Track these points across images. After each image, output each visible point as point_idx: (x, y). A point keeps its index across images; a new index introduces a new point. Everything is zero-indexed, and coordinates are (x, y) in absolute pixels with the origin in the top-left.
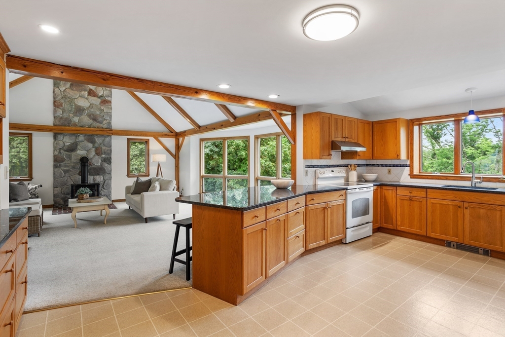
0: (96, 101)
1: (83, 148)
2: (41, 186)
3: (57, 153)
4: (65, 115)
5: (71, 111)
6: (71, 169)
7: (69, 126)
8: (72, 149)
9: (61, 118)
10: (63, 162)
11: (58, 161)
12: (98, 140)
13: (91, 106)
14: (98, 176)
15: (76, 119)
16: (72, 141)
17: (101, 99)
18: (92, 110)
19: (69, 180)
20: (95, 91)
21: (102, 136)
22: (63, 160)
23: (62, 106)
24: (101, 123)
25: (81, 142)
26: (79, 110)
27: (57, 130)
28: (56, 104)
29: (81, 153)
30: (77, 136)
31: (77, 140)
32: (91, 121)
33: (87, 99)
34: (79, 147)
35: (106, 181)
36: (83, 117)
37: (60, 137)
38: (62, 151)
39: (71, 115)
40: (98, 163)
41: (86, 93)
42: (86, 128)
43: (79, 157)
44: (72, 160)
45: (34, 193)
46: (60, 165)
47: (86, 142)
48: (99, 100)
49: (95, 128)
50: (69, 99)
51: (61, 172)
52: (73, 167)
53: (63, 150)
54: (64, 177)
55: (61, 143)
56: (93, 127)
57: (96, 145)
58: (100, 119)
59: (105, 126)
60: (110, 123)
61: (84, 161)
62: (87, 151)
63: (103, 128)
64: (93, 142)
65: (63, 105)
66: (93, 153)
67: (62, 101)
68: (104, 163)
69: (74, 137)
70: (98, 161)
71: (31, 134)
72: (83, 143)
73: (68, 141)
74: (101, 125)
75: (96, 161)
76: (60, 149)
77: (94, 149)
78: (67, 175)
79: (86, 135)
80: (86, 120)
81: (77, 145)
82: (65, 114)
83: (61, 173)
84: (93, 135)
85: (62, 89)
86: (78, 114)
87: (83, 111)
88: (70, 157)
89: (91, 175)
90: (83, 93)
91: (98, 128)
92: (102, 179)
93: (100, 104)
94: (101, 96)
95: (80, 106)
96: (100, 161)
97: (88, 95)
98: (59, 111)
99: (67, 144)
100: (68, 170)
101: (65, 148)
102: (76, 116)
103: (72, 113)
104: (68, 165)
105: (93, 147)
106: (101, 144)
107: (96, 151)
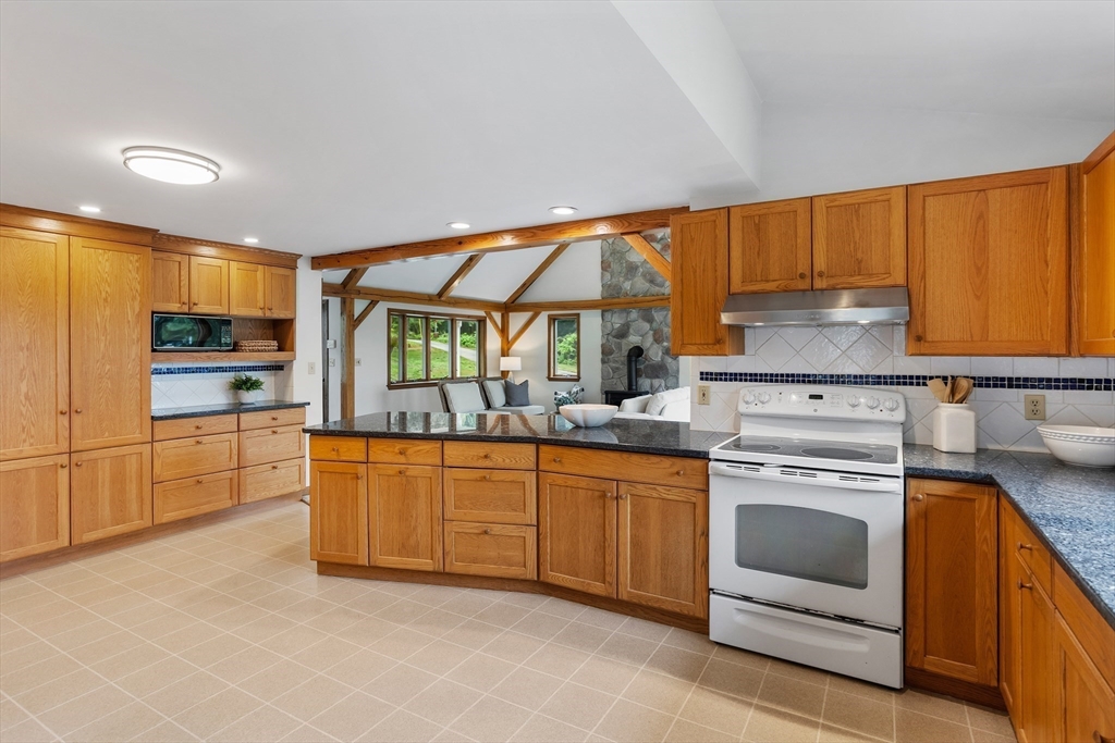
1: (637, 333)
2: (583, 390)
3: (605, 341)
5: (620, 273)
6: (621, 367)
7: (618, 297)
8: (622, 334)
9: (610, 286)
11: (606, 352)
12: (658, 316)
14: (657, 380)
15: (627, 285)
16: (622, 322)
18: (648, 266)
19: (619, 383)
21: (663, 308)
22: (611, 353)
23: (610, 267)
24: (662, 286)
25: (634, 321)
26: (632, 269)
27: (605, 305)
28: (605, 266)
29: (634, 339)
30: (628, 313)
31: (629, 319)
32: (647, 285)
34: (631, 331)
36: (636, 279)
37: (606, 314)
38: (610, 337)
39: (621, 279)
40: (657, 357)
42: (640, 297)
44: (622, 352)
45: (575, 399)
46: (608, 359)
47: (640, 320)
49: (653, 295)
50: (619, 255)
51: (609, 370)
52: (621, 364)
53: (612, 335)
54: (613, 377)
56: (650, 296)
57: (654, 325)
58: (659, 280)
59: (667, 291)
61: (637, 353)
62: (642, 336)
63: (664, 294)
64: (650, 320)
65: (612, 265)
66: (650, 339)
67: (611, 259)
68: (666, 357)
69: (625, 314)
70: (657, 353)
71: (578, 315)
72: (637, 322)
73: (617, 321)
74: (662, 290)
75: (655, 354)
76: (608, 334)
77: (651, 332)
78: (616, 375)
79: (640, 308)
80: (640, 285)
81: (629, 328)
82: (613, 280)
83: (609, 372)
84: (650, 308)
86: (629, 276)
87: (636, 269)
88: (620, 349)
89: (647, 377)
91: (657, 295)
92: (663, 384)
94: (662, 239)
95: (631, 263)
96: (660, 354)
98: (608, 275)
99: (617, 326)
100: (617, 368)
101: (614, 333)
102: (627, 279)
103: (623, 275)
104: (618, 359)
105: (650, 329)
106: (661, 323)
107: (654, 335)
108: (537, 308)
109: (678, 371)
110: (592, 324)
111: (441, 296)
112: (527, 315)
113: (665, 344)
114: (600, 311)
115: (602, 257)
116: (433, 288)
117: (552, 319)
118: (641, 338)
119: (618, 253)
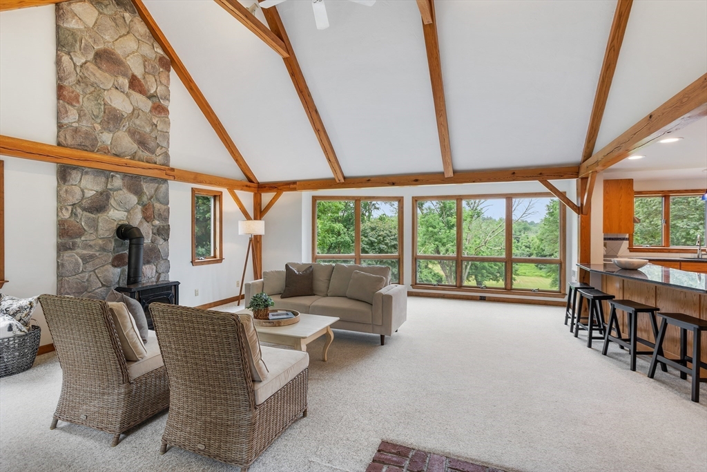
0: (144, 103)
1: (121, 206)
3: (66, 215)
4: (85, 125)
5: (96, 117)
6: (97, 254)
7: (93, 151)
8: (99, 205)
10: (80, 236)
11: (67, 235)
12: (148, 188)
13: (136, 112)
14: (148, 266)
15: (106, 138)
16: (99, 188)
17: (153, 102)
18: (137, 122)
19: (93, 278)
20: (142, 81)
21: (154, 179)
22: (81, 233)
23: (78, 102)
24: (153, 151)
25: (117, 190)
26: (113, 119)
28: (70, 97)
29: (116, 215)
30: (108, 177)
31: (109, 186)
32: (135, 147)
33: (127, 95)
34: (112, 201)
35: (162, 275)
36: (119, 134)
38: (79, 210)
39: (98, 127)
40: (148, 238)
43: (114, 226)
44: (100, 232)
46: (73, 244)
47: (125, 190)
48: (150, 104)
49: (142, 161)
50: (93, 89)
51: (76, 260)
52: (103, 249)
53: (80, 207)
54: (83, 271)
55: (77, 190)
56: (139, 160)
57: (145, 199)
58: (152, 144)
59: (159, 160)
60: (166, 155)
61: (125, 233)
62: (128, 211)
63: (156, 163)
64: (138, 192)
65: (81, 100)
66: (138, 216)
67: (78, 89)
68: (157, 238)
69: (103, 179)
71: (2, 163)
72: (121, 192)
73: (89, 186)
74: (154, 157)
75: (145, 234)
76: (73, 205)
77: (140, 207)
78: (89, 267)
79: (125, 175)
80: (127, 144)
81: (108, 197)
82: (84, 123)
83: (77, 263)
84: (138, 177)
85: (80, 60)
86: (111, 127)
87: (121, 120)
88: (97, 227)
90: (120, 79)
91: (147, 162)
93: (151, 111)
94: (153, 96)
95: (115, 109)
96: (151, 234)
97: (129, 88)
98: (74, 112)
99: (89, 194)
100: (92, 257)
101: (85, 203)
102: (106, 129)
103: (99, 121)
104: (91, 243)
105: (138, 203)
106: (152, 197)
107: (144, 212)
113: (157, 222)
118: (126, 214)
119: (92, 85)
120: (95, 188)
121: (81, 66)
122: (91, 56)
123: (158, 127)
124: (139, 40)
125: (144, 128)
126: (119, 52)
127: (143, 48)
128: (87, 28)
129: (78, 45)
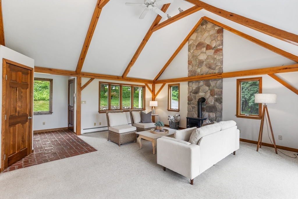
0: (211, 52)
1: (203, 91)
2: (179, 116)
3: (189, 95)
5: (196, 65)
7: (195, 76)
8: (196, 92)
9: (191, 71)
10: (192, 101)
11: (190, 100)
12: (212, 83)
13: (207, 59)
14: (212, 113)
15: (199, 70)
16: (196, 86)
18: (208, 61)
20: (210, 45)
21: (215, 80)
22: (191, 100)
23: (192, 63)
24: (214, 69)
25: (202, 86)
26: (201, 63)
27: (189, 80)
28: (190, 63)
29: (201, 94)
30: (199, 82)
31: (199, 85)
32: (208, 69)
33: (205, 53)
34: (200, 90)
35: (218, 118)
36: (202, 67)
37: (190, 83)
38: (191, 93)
39: (196, 68)
40: (212, 102)
41: (205, 49)
42: (204, 75)
45: (176, 119)
46: (190, 103)
47: (204, 86)
48: (213, 51)
49: (210, 74)
50: (195, 57)
51: (191, 107)
54: (192, 111)
55: (191, 88)
56: (209, 74)
57: (211, 87)
58: (213, 66)
59: (217, 71)
60: (221, 68)
61: (203, 100)
62: (205, 93)
63: (215, 73)
64: (209, 85)
66: (208, 94)
67: (192, 60)
68: (216, 102)
69: (198, 83)
70: (212, 101)
71: (179, 84)
72: (203, 86)
73: (194, 86)
74: (215, 71)
75: (211, 101)
76: (191, 92)
77: (209, 91)
79: (204, 80)
80: (204, 69)
81: (199, 89)
82: (193, 68)
83: (191, 109)
84: (209, 80)
86: (200, 66)
87: (203, 63)
88: (195, 99)
89: (207, 112)
90: (203, 49)
91: (212, 74)
92: (214, 116)
93: (213, 54)
94: (214, 47)
95: (201, 60)
96: (213, 101)
98: (191, 66)
99: (194, 88)
100: (194, 107)
101: (193, 92)
102: (199, 67)
103: (197, 66)
104: (194, 103)
105: (209, 90)
106: (214, 87)
107: (211, 92)
108: (164, 82)
109: (222, 109)
110: (184, 87)
111: (123, 77)
112: (161, 85)
113: (216, 96)
114: (187, 82)
115: (189, 59)
116: (120, 74)
117: (170, 86)
118: (205, 94)
119: (195, 56)
120: (196, 87)
121: (193, 52)
122: (195, 48)
123: (217, 59)
124: (209, 31)
125: (210, 61)
126: (202, 41)
127: (210, 33)
128: (194, 41)
129: (191, 48)
